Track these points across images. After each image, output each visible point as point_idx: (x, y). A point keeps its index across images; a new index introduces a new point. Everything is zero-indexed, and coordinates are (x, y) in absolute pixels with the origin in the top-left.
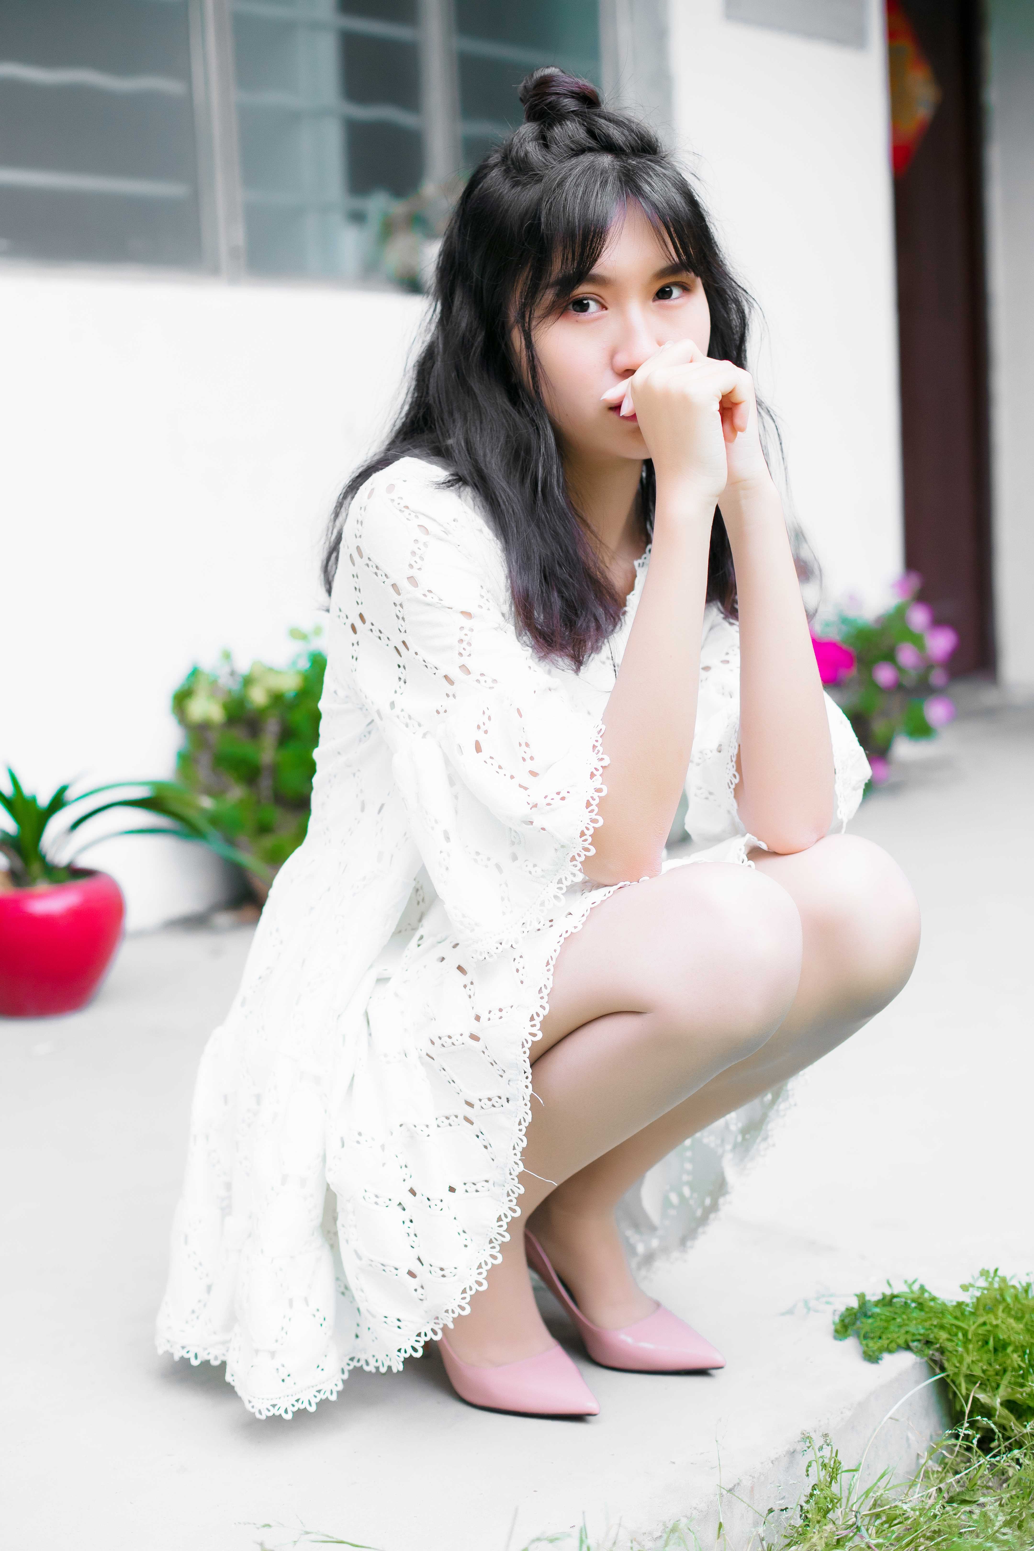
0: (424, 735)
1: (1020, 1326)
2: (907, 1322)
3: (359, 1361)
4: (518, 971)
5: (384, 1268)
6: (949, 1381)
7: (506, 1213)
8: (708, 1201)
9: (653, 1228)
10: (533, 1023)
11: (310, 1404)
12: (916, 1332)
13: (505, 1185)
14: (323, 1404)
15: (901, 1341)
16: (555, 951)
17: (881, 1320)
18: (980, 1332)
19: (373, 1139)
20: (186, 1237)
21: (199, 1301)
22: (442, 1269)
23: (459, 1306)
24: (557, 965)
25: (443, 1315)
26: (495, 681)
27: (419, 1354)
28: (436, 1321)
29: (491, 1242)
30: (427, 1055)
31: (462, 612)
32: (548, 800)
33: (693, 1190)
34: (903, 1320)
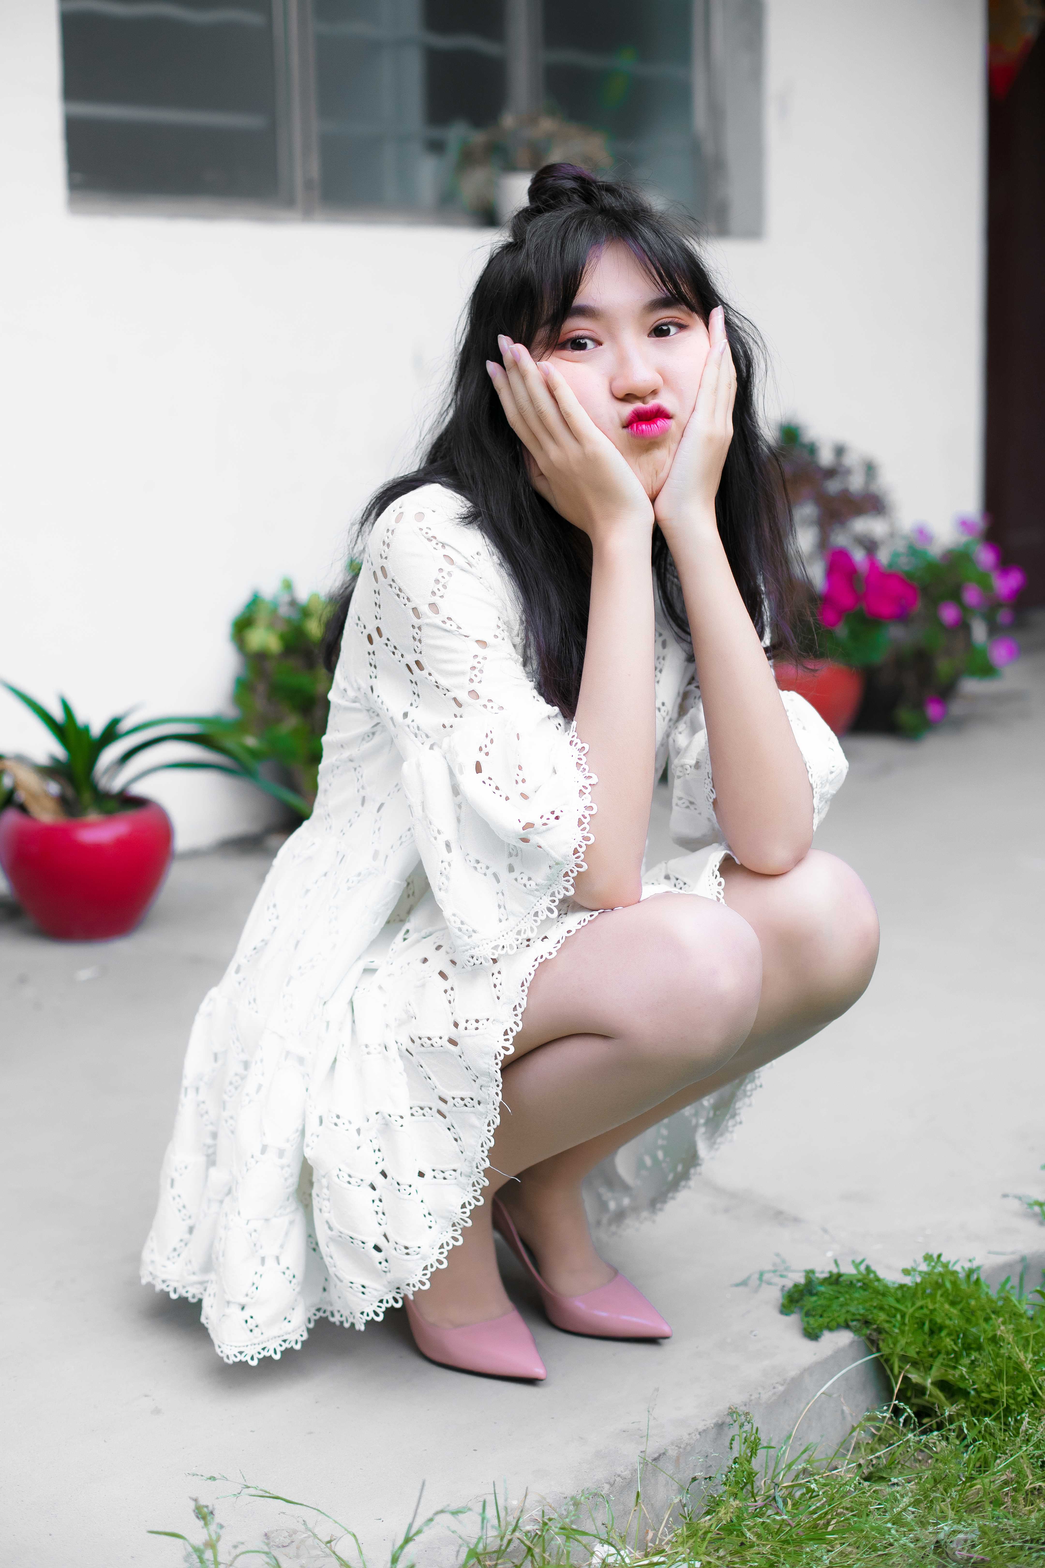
0: (431, 748)
1: (954, 1311)
2: (849, 1302)
3: (325, 1312)
4: (495, 986)
5: (352, 1240)
6: (882, 1361)
7: (470, 1201)
8: (680, 1168)
9: (626, 1188)
10: (506, 1037)
11: (275, 1352)
12: (856, 1312)
13: (472, 1176)
14: (288, 1353)
15: (841, 1320)
16: (530, 974)
17: (825, 1298)
18: (917, 1315)
19: (350, 1122)
20: (173, 1181)
21: (181, 1240)
22: (406, 1248)
23: (420, 1281)
24: (532, 988)
25: (403, 1286)
26: (502, 708)
27: (380, 1319)
28: (398, 1291)
29: (454, 1225)
30: (407, 1050)
31: (477, 641)
32: (544, 820)
33: (666, 1154)
34: (846, 1299)
